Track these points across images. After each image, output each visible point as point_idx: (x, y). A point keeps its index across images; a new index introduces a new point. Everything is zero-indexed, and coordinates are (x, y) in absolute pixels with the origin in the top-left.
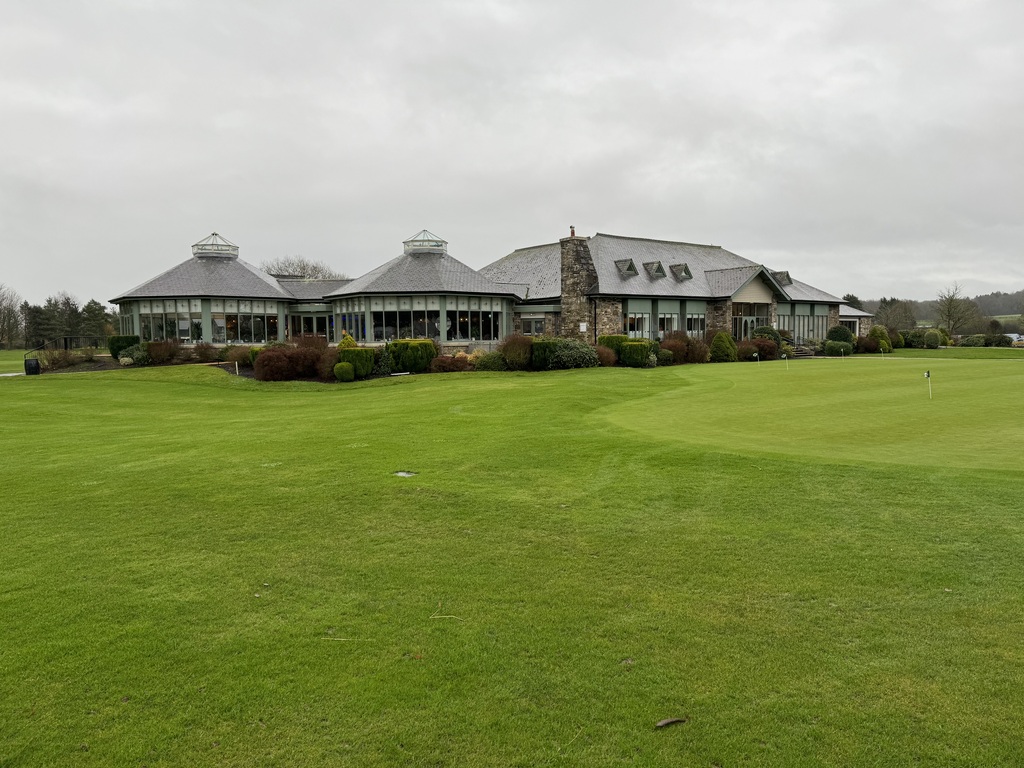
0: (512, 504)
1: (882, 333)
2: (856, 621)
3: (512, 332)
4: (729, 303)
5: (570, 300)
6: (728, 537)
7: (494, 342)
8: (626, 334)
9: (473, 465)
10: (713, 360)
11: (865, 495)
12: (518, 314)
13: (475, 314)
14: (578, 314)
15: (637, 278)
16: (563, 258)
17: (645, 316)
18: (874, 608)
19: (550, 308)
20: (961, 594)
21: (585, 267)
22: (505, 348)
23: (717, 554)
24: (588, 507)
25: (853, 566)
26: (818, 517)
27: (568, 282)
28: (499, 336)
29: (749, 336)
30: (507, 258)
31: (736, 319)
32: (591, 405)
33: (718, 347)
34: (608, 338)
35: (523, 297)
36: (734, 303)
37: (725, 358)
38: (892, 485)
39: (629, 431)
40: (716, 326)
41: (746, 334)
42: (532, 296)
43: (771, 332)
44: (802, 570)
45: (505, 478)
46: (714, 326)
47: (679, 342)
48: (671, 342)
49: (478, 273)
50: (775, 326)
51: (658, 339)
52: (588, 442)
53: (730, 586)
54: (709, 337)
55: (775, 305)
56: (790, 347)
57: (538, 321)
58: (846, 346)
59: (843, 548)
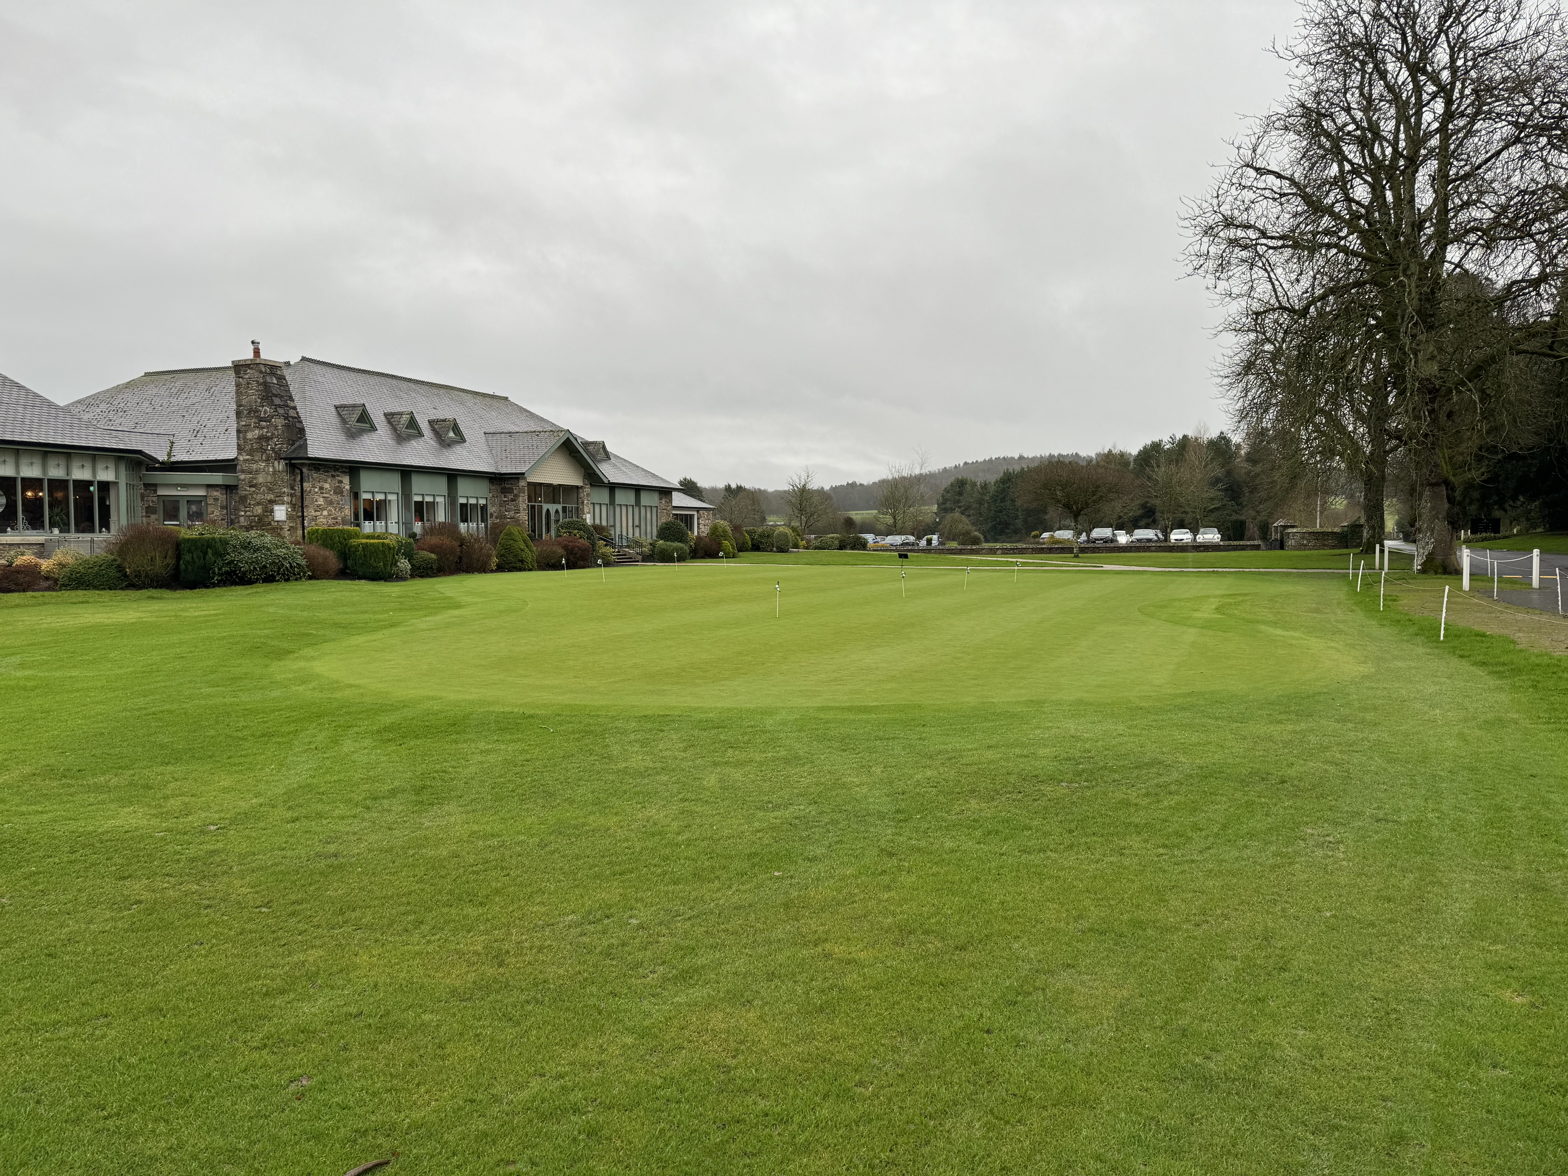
0: (105, 838)
1: (725, 531)
2: (661, 939)
3: (140, 519)
4: (522, 483)
5: (254, 466)
6: (495, 842)
7: (100, 537)
8: (358, 525)
9: (27, 770)
10: (500, 568)
11: (688, 754)
12: (152, 487)
13: (57, 485)
14: (270, 489)
15: (374, 435)
16: (238, 393)
17: (390, 497)
18: (687, 916)
19: (217, 478)
20: (792, 877)
21: (281, 411)
22: (123, 548)
23: (474, 872)
24: (262, 825)
25: (666, 859)
26: (625, 792)
27: (250, 435)
28: (113, 527)
29: (553, 533)
30: (129, 385)
31: (533, 507)
32: (285, 645)
33: (508, 549)
34: (325, 532)
35: (162, 457)
36: (529, 484)
37: (519, 565)
38: (722, 737)
39: (351, 686)
40: (505, 517)
41: (548, 530)
42: (180, 456)
43: (583, 527)
44: (597, 876)
45: (98, 788)
46: (501, 516)
47: (447, 541)
48: (434, 540)
49: (66, 410)
50: (588, 519)
51: (413, 536)
52: (273, 711)
53: (488, 920)
54: (494, 533)
55: (588, 489)
56: (609, 550)
57: (190, 501)
58: (681, 549)
59: (653, 835)
